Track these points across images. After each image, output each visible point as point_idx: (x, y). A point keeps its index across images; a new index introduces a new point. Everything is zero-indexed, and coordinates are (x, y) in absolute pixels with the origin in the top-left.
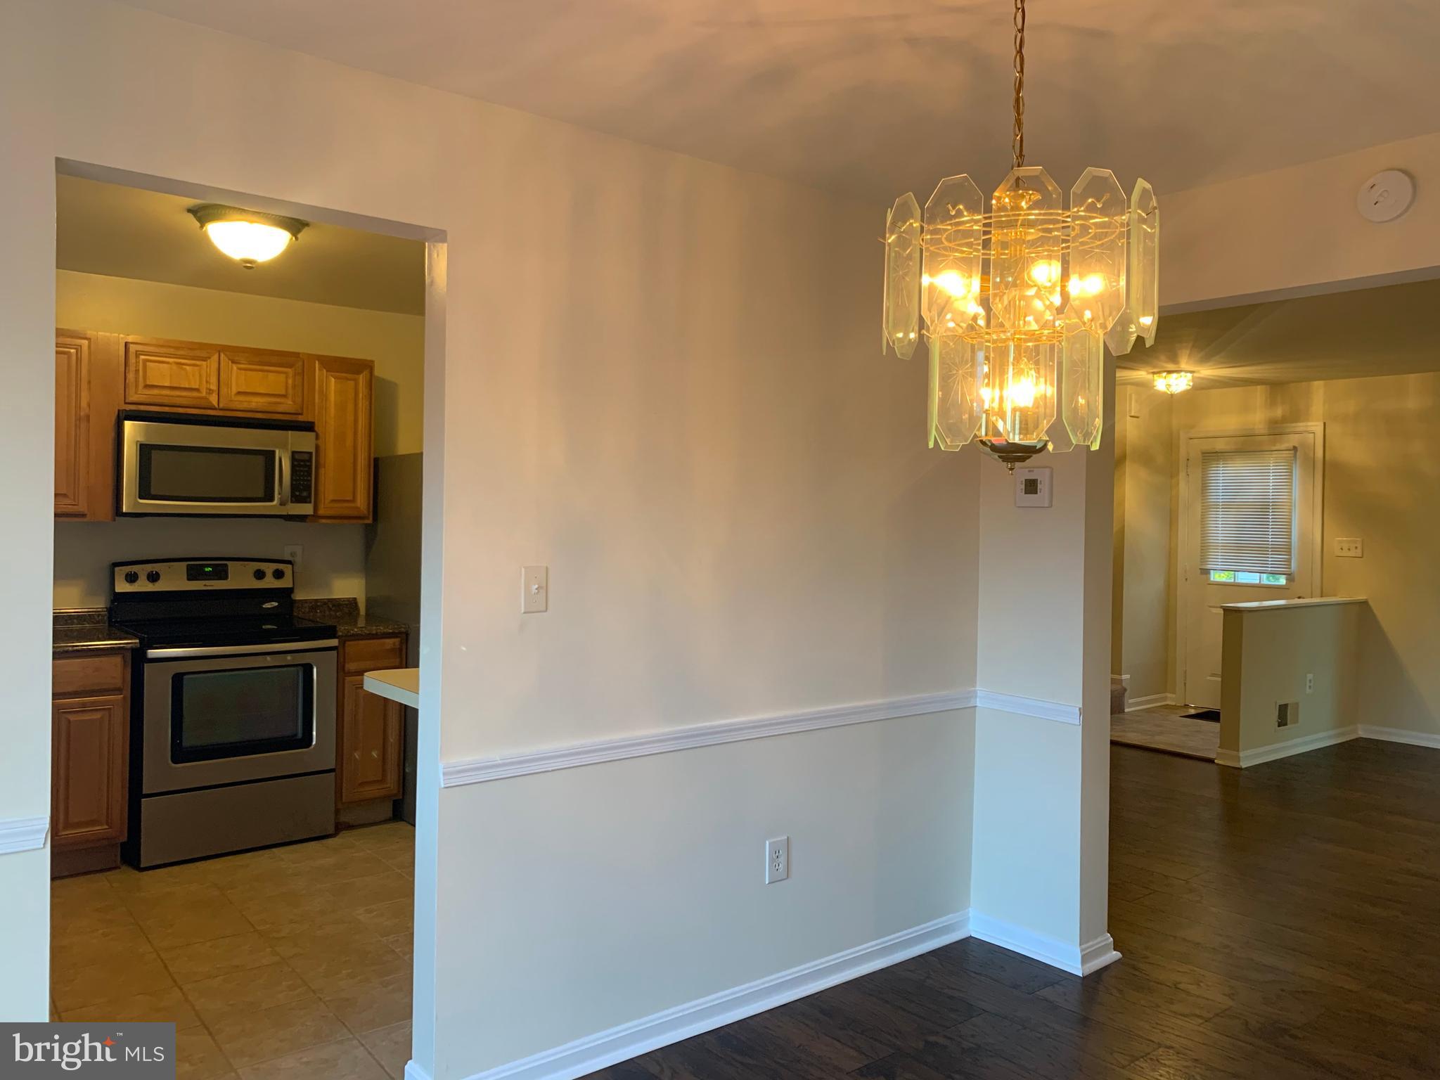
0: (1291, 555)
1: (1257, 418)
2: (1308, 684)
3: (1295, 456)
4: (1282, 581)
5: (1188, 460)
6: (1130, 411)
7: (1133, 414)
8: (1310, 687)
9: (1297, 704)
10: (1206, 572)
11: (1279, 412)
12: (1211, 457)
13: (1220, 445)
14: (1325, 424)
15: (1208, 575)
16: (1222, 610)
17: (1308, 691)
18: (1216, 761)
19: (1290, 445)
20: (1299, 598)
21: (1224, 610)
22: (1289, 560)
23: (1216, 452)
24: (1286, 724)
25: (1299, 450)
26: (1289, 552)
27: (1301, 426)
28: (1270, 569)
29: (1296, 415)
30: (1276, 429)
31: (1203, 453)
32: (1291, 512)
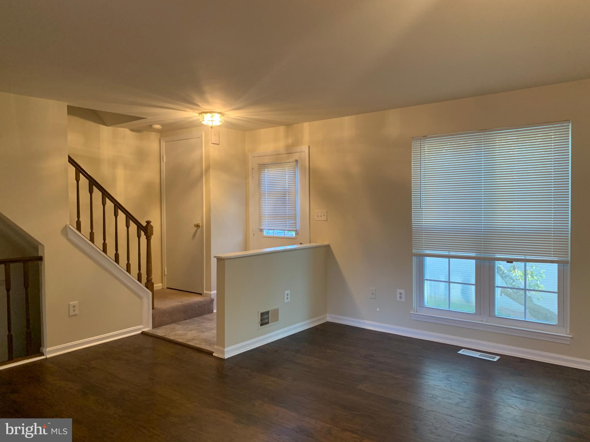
0: (296, 220)
1: (281, 145)
2: (286, 297)
3: (297, 164)
4: (293, 234)
5: (253, 169)
6: (211, 141)
7: (213, 142)
8: (287, 298)
9: (277, 310)
10: (261, 230)
11: (290, 141)
12: (262, 166)
13: (266, 160)
14: (309, 146)
15: (263, 232)
16: (216, 258)
17: (286, 301)
18: (214, 354)
19: (294, 159)
20: (301, 244)
21: (217, 259)
22: (295, 223)
23: (264, 164)
24: (267, 323)
25: (299, 162)
26: (295, 219)
27: (299, 149)
28: (287, 228)
29: (297, 143)
30: (289, 150)
31: (259, 165)
32: (296, 197)
